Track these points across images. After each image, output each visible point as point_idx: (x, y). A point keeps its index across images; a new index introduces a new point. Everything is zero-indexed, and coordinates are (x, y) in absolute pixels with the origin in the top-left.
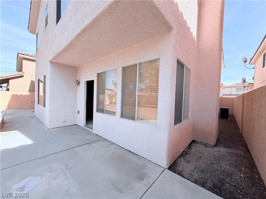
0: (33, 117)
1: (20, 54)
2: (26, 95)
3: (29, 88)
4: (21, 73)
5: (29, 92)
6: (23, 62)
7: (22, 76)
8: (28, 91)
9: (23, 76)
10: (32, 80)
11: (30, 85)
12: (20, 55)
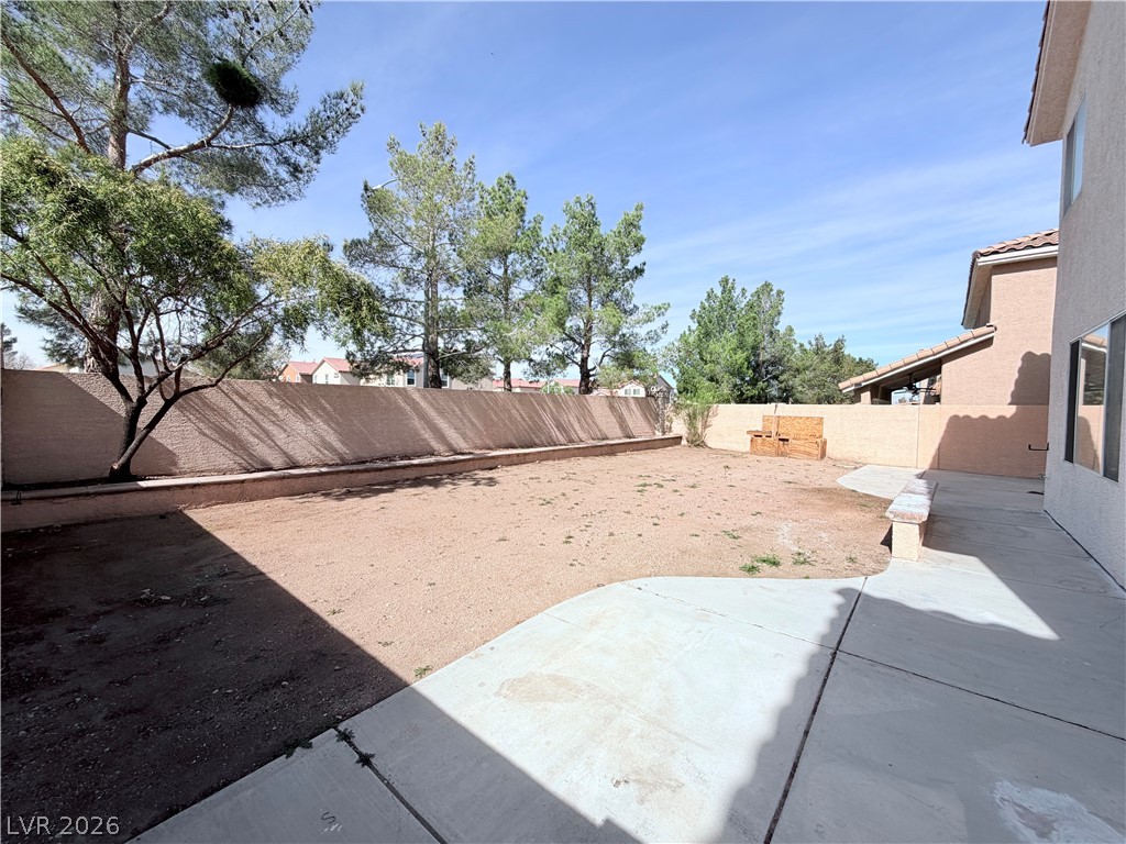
0: (1041, 517)
1: (982, 255)
2: (1001, 418)
3: (1012, 388)
4: (984, 330)
5: (1014, 407)
6: (993, 285)
7: (988, 343)
8: (1009, 400)
9: (992, 338)
10: (1029, 353)
11: (1016, 376)
12: (982, 259)
